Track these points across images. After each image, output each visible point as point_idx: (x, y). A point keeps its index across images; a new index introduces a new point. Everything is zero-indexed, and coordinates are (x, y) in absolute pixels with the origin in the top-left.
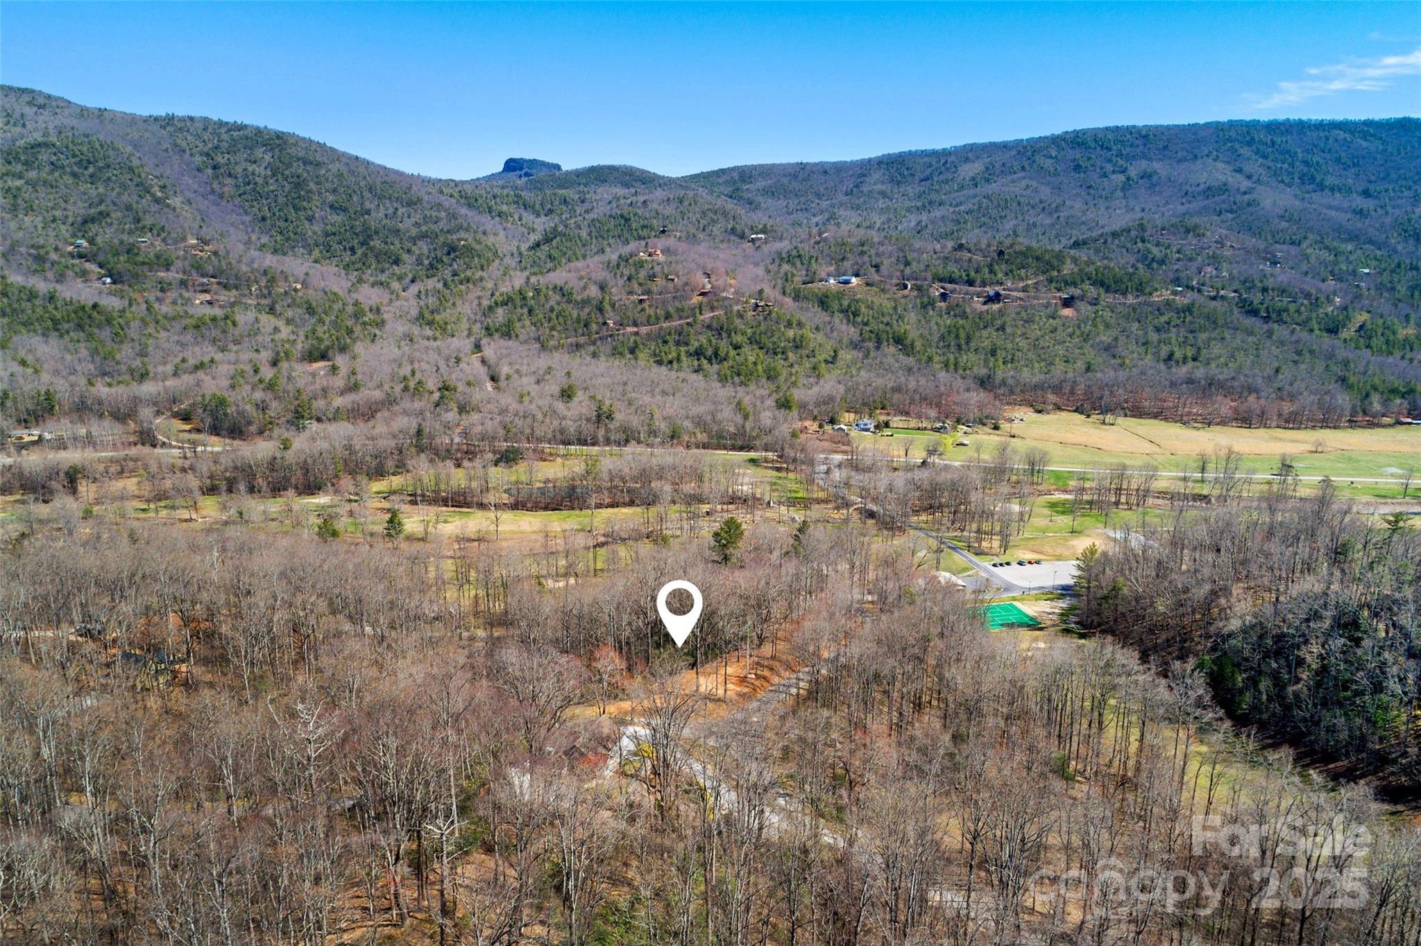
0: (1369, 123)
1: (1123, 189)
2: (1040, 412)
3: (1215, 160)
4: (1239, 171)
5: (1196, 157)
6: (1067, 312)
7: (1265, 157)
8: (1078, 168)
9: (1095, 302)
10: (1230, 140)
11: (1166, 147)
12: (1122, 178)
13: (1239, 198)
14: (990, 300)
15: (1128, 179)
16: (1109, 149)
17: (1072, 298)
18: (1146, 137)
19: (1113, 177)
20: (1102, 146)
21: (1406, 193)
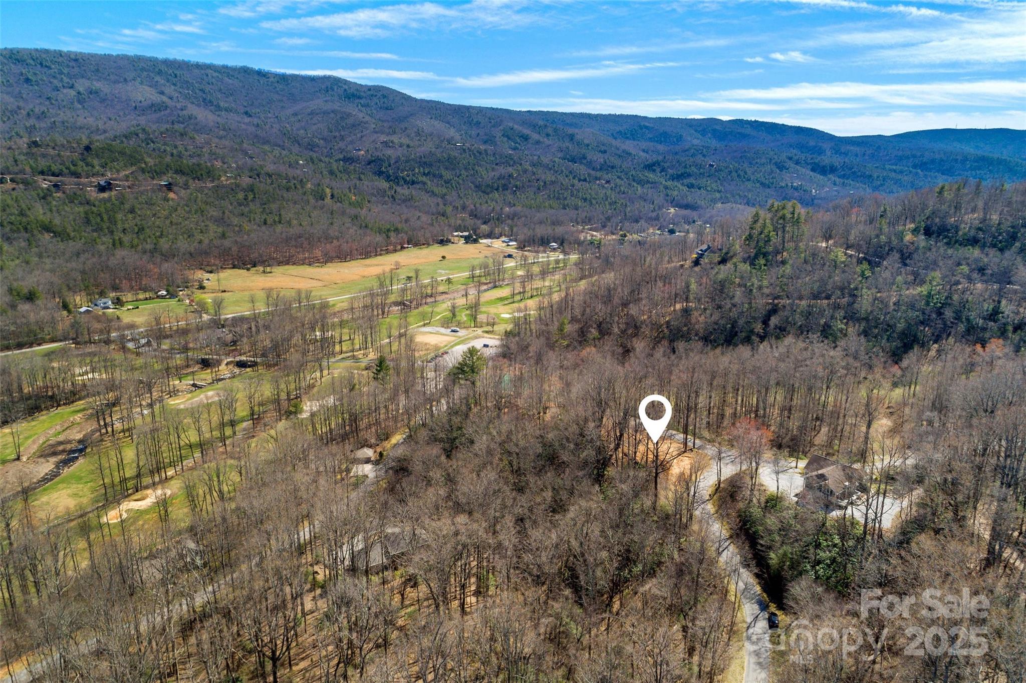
0: (225, 67)
1: (79, 102)
2: (211, 272)
3: (142, 83)
4: (162, 93)
5: (125, 80)
6: (171, 195)
7: (174, 85)
8: (28, 80)
9: (186, 186)
10: (143, 69)
11: (98, 70)
12: (72, 93)
13: (181, 113)
14: (102, 189)
15: (79, 93)
16: (49, 68)
17: (170, 184)
18: (76, 60)
19: (65, 91)
20: (41, 64)
21: (270, 115)
